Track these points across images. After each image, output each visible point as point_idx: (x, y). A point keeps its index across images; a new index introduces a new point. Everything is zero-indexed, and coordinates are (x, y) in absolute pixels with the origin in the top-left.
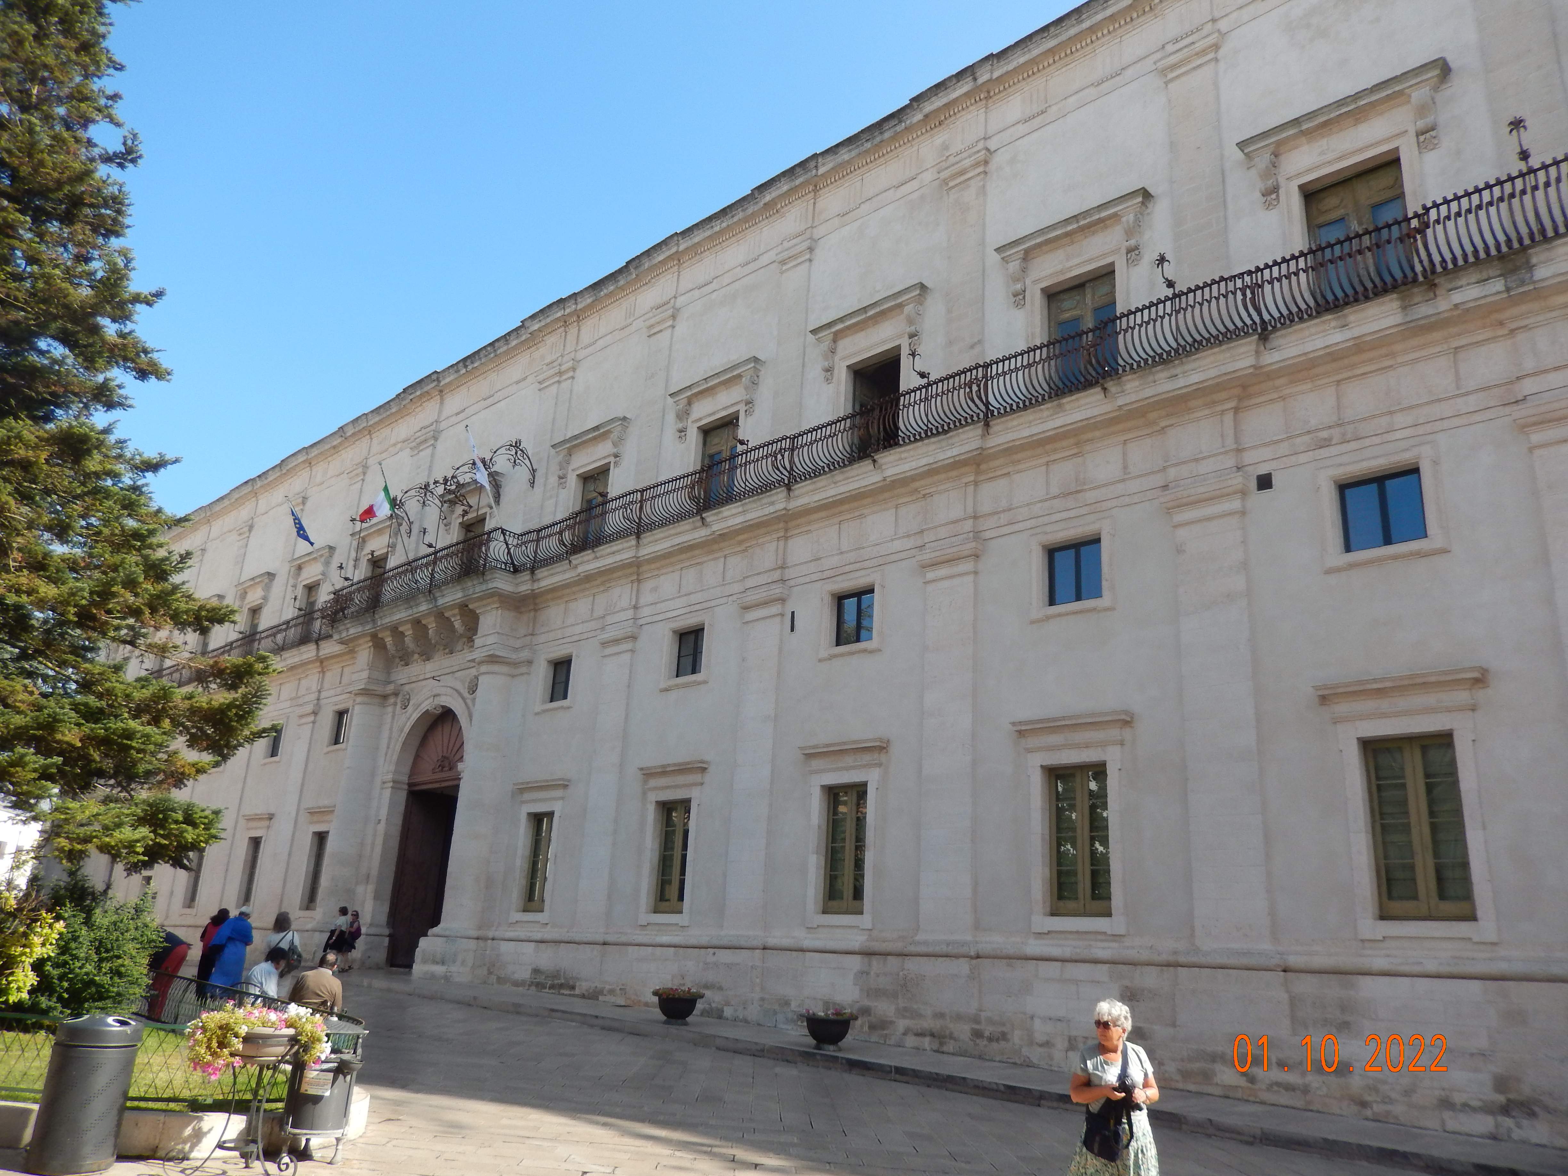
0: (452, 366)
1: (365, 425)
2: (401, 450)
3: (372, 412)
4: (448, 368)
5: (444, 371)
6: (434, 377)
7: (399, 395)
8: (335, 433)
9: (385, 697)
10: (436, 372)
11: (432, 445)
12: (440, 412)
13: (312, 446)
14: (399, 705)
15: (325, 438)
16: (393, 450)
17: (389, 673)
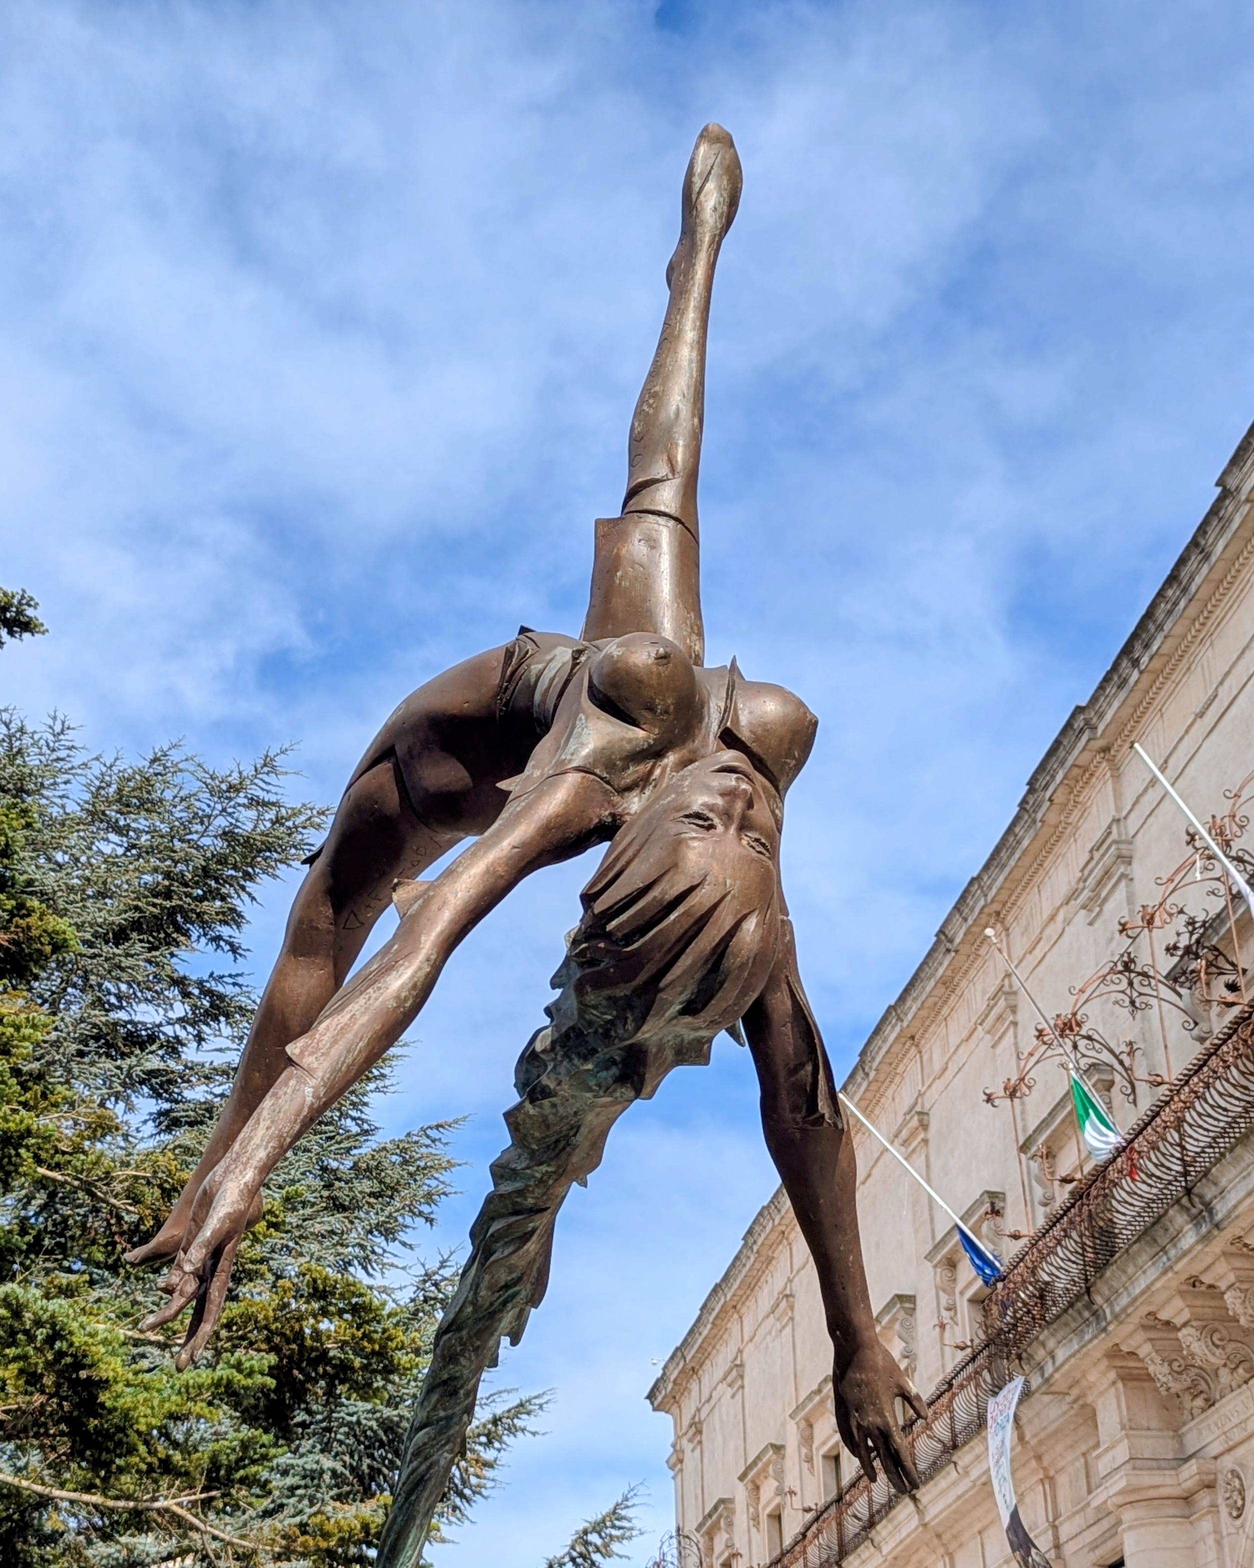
0: (1107, 679)
1: (982, 903)
2: (1068, 922)
3: (986, 867)
4: (1101, 687)
5: (1094, 699)
6: (1079, 723)
7: (1024, 801)
8: (933, 950)
9: (1187, 1499)
10: (1079, 710)
11: (1123, 876)
12: (1118, 796)
13: (902, 998)
14: (1224, 1510)
15: (920, 969)
16: (1052, 931)
17: (1179, 1438)
